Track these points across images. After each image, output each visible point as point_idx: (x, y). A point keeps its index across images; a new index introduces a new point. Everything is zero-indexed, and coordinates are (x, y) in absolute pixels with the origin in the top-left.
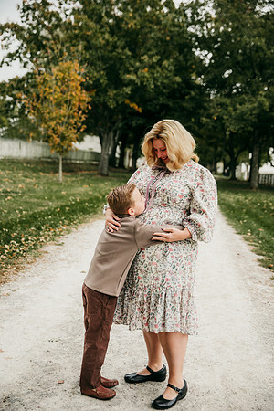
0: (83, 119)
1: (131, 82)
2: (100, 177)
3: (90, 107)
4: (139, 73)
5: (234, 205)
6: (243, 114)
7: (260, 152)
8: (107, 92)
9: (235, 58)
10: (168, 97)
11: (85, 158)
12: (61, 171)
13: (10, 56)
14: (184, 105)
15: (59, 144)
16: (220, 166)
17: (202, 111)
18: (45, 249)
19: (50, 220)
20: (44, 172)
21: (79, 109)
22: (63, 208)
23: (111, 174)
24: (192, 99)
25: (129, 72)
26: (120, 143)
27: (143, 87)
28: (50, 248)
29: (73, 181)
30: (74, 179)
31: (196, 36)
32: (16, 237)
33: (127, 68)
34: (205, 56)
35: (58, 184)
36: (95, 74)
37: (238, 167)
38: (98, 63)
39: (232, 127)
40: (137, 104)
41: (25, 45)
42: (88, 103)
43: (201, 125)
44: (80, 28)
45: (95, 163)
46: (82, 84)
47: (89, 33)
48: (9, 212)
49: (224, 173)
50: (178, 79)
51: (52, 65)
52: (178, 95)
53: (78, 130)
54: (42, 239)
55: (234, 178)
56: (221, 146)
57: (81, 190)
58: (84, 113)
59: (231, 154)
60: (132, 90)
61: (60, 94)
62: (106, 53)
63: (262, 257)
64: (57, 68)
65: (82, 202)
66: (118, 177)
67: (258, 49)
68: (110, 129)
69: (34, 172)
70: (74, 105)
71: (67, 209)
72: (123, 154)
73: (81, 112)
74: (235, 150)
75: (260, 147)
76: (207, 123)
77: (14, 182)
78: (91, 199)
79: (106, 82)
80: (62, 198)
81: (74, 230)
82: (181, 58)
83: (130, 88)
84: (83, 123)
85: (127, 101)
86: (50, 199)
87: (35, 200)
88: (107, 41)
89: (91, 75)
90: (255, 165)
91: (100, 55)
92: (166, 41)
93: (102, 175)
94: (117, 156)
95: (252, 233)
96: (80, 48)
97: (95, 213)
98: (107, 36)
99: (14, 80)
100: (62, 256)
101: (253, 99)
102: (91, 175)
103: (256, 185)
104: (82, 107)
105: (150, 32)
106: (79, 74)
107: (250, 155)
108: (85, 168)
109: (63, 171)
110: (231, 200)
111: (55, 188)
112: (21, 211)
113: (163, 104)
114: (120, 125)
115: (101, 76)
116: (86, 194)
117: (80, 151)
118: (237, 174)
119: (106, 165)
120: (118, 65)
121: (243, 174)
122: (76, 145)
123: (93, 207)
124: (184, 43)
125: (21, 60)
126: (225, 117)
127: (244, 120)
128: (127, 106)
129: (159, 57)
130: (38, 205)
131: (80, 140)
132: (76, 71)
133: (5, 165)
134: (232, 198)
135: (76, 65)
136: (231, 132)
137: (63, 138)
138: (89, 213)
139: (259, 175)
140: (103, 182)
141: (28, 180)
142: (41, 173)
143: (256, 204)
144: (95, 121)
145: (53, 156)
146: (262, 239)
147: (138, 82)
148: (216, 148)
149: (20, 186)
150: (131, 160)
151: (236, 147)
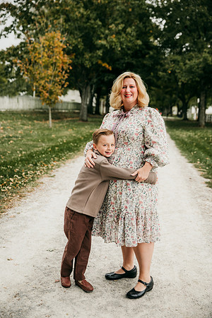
0: (66, 77)
1: (102, 46)
2: (81, 122)
3: (71, 68)
4: (108, 39)
5: (186, 140)
6: (191, 67)
7: (206, 97)
8: (84, 55)
9: (184, 23)
10: (132, 57)
11: (69, 107)
12: (50, 119)
13: (7, 29)
14: (145, 62)
15: (48, 98)
16: (175, 110)
17: (159, 67)
18: (41, 180)
19: (44, 158)
20: (37, 120)
21: (63, 69)
22: (53, 148)
23: (89, 120)
24: (151, 57)
25: (100, 39)
26: (96, 95)
27: (112, 50)
28: (45, 179)
29: (61, 127)
30: (61, 125)
31: (152, 7)
32: (18, 172)
33: (99, 35)
34: (160, 23)
35: (49, 129)
36: (74, 41)
37: (189, 110)
38: (76, 32)
39: (183, 79)
40: (108, 64)
41: (18, 20)
42: (69, 65)
43: (159, 78)
44: (61, 5)
45: (77, 111)
46: (64, 50)
47: (67, 9)
48: (12, 153)
49: (178, 115)
50: (139, 42)
51: (39, 35)
52: (139, 55)
53: (63, 86)
54: (38, 173)
55: (186, 119)
56: (175, 94)
57: (67, 133)
58: (66, 72)
59: (183, 100)
60: (103, 53)
61: (47, 59)
62: (82, 24)
63: (209, 180)
64: (44, 37)
65: (68, 143)
66: (95, 121)
67: (202, 15)
68: (87, 84)
69: (30, 120)
70: (58, 66)
71: (56, 148)
72: (98, 104)
73: (64, 72)
74: (186, 97)
75: (206, 93)
76: (164, 77)
77: (15, 129)
78: (75, 140)
79: (83, 47)
80: (52, 140)
81: (63, 165)
82: (141, 25)
83: (101, 51)
84: (66, 81)
85: (100, 62)
86: (43, 141)
87: (31, 143)
88: (82, 14)
89: (70, 42)
90: (202, 108)
91: (77, 25)
92: (129, 12)
93: (83, 120)
94: (94, 105)
95: (201, 162)
96: (61, 20)
97: (79, 151)
98: (82, 10)
99: (10, 49)
100: (54, 185)
101: (199, 55)
102: (74, 121)
103: (204, 123)
104: (65, 68)
105: (116, 5)
106: (61, 42)
107: (198, 100)
108: (69, 115)
109: (52, 119)
110: (184, 136)
111: (46, 132)
112: (21, 152)
113: (128, 63)
114: (95, 80)
115: (79, 43)
116: (71, 136)
117: (65, 102)
118: (189, 116)
119: (85, 113)
120: (92, 33)
121: (193, 115)
122: (62, 98)
123: (76, 146)
124: (143, 13)
125: (15, 33)
126: (177, 71)
127: (193, 73)
128: (100, 66)
129: (123, 25)
130: (34, 146)
131: (64, 93)
132: (59, 39)
133: (7, 116)
134: (184, 134)
135: (58, 34)
136: (183, 83)
137: (51, 93)
138: (74, 151)
139: (205, 115)
140: (83, 126)
141: (26, 127)
142: (35, 121)
143: (203, 138)
144: (76, 78)
145: (43, 107)
146: (209, 165)
147: (108, 46)
148: (171, 96)
149: (19, 132)
150: (105, 108)
151: (187, 94)
